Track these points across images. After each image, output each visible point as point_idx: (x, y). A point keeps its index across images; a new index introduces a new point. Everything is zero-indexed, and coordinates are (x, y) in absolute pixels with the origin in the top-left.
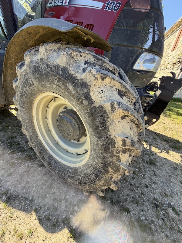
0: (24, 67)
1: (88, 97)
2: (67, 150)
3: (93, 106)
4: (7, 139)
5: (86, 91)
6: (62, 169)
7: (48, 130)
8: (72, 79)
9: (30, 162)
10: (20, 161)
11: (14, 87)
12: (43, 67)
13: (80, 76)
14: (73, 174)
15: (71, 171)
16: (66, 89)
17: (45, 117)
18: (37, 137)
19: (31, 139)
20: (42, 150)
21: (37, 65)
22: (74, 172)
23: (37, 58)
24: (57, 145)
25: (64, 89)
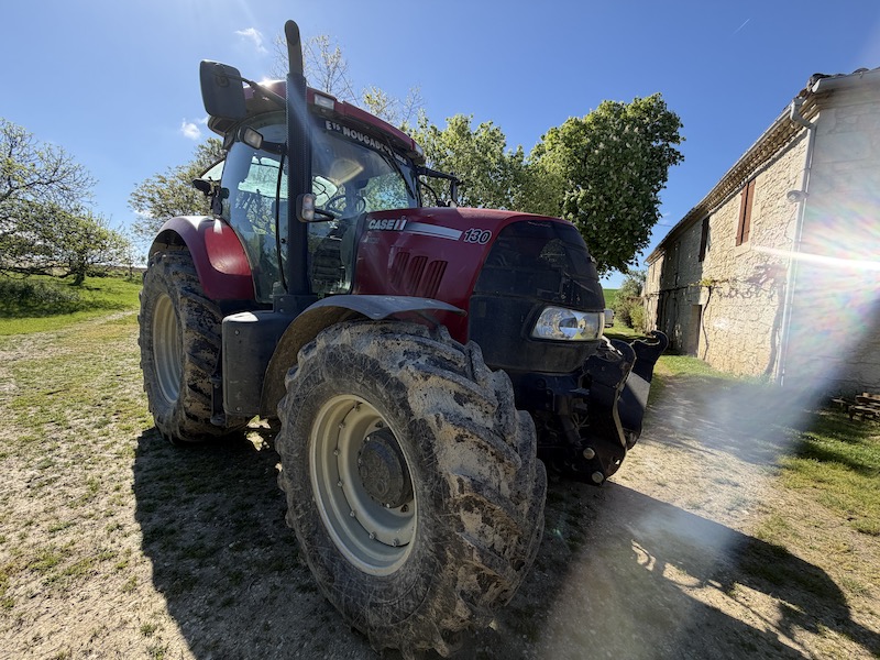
0: (314, 353)
1: (405, 405)
2: (375, 534)
3: (412, 419)
4: (233, 512)
5: (402, 395)
6: (356, 587)
7: (337, 479)
8: (383, 377)
9: (279, 575)
10: (255, 569)
11: (287, 384)
12: (344, 357)
13: (394, 373)
14: (381, 597)
15: (377, 587)
16: (375, 391)
17: (334, 446)
18: (310, 495)
19: (295, 503)
20: (315, 532)
21: (334, 352)
22: (385, 591)
23: (338, 342)
24: (354, 521)
25: (372, 391)
